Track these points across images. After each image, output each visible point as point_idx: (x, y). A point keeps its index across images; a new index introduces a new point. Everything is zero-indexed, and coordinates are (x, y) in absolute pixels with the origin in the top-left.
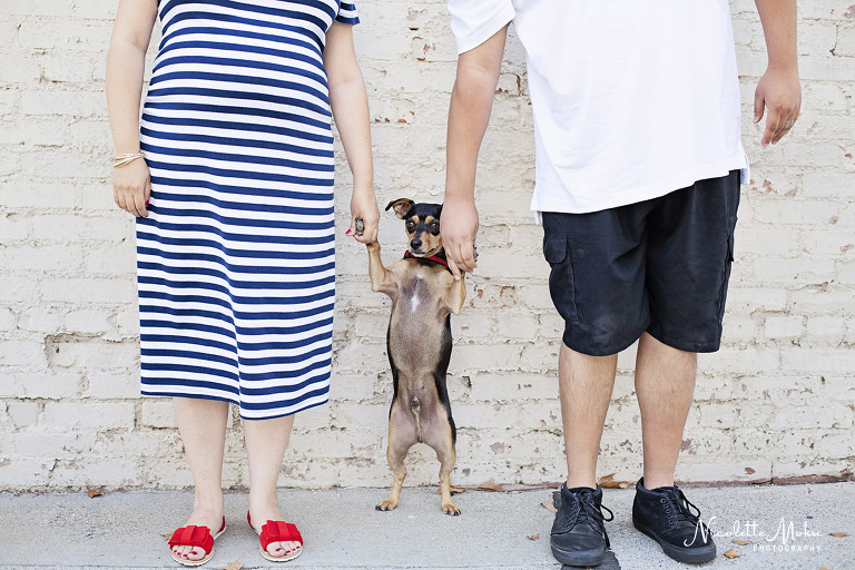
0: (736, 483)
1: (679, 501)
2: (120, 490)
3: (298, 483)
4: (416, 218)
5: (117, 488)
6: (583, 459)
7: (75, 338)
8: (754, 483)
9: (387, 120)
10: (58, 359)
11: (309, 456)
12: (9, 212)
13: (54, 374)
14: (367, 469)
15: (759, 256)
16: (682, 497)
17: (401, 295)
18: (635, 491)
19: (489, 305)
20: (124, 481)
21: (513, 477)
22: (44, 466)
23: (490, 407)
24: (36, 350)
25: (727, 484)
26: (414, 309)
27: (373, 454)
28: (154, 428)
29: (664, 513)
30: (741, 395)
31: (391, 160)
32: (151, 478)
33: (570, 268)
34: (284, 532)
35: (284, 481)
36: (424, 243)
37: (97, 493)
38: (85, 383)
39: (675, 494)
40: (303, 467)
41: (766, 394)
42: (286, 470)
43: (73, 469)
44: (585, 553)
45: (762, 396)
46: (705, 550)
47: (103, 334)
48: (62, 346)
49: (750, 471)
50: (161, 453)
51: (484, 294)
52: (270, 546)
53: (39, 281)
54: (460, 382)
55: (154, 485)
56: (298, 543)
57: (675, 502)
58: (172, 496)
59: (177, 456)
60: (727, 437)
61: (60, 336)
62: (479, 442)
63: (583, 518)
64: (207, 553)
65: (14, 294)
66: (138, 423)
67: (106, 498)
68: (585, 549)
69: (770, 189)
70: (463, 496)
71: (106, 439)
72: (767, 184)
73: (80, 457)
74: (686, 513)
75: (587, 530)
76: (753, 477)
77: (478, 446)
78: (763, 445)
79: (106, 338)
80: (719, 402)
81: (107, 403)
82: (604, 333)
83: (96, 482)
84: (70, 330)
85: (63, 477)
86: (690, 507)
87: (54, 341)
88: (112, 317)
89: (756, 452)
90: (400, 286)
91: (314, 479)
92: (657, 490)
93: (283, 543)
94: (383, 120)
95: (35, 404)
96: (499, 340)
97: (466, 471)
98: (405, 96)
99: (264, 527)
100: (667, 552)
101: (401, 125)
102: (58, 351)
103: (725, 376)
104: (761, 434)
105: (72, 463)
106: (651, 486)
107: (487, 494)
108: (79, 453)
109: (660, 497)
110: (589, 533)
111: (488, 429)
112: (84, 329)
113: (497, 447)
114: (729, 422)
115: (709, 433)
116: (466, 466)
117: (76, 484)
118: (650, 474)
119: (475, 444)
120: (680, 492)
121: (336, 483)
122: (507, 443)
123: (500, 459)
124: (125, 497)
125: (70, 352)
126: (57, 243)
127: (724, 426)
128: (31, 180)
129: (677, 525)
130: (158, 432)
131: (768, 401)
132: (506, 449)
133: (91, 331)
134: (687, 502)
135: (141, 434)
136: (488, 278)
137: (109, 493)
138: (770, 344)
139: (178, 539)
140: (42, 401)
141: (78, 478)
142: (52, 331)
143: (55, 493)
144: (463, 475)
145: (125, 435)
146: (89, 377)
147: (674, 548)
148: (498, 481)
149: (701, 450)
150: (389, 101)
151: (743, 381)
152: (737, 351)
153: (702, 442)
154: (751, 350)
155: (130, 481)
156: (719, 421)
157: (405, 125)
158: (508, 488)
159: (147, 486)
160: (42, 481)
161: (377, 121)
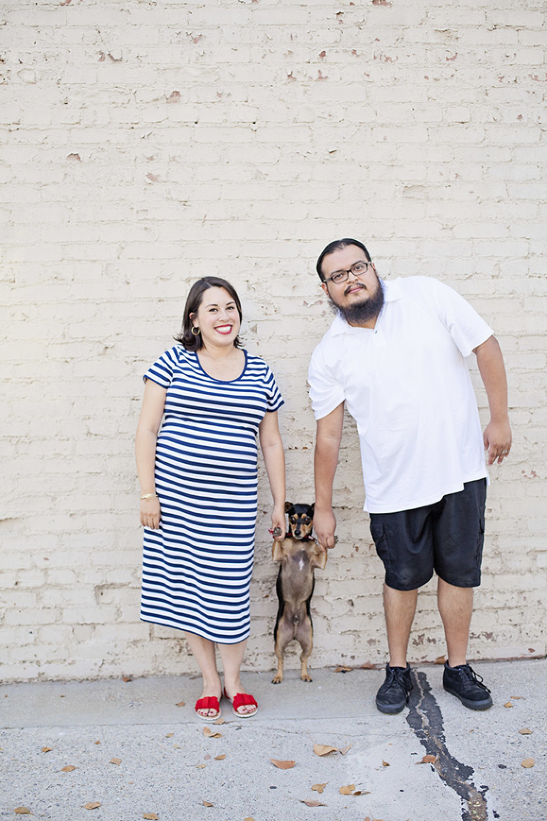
0: (523, 659)
1: (470, 673)
2: (143, 677)
3: (250, 668)
4: (296, 516)
5: (140, 675)
6: (398, 651)
7: (112, 586)
8: (535, 658)
9: (296, 448)
10: (102, 599)
11: (256, 652)
12: (71, 513)
13: (101, 608)
14: (291, 658)
15: (530, 517)
16: (472, 671)
17: (291, 560)
18: (444, 669)
19: (362, 556)
20: (145, 671)
21: (382, 660)
22: (96, 664)
23: (366, 618)
24: (89, 595)
25: (517, 659)
26: (301, 568)
27: (295, 649)
28: (162, 639)
29: (461, 680)
30: (524, 603)
31: (299, 472)
32: (161, 669)
33: (385, 541)
34: (247, 700)
35: (243, 668)
36: (302, 532)
37: (129, 679)
38: (119, 613)
39: (467, 669)
40: (252, 659)
41: (539, 602)
42: (244, 661)
43: (113, 665)
44: (390, 706)
45: (537, 603)
46: (485, 702)
47: (130, 583)
48: (105, 591)
49: (531, 650)
50: (166, 654)
51: (359, 549)
52: (238, 709)
53: (90, 553)
54: (347, 603)
55: (162, 673)
56: (254, 706)
57: (468, 674)
58: (174, 679)
59: (176, 655)
60: (516, 630)
61: (104, 586)
62: (360, 639)
63: (395, 685)
64: (218, 712)
65: (76, 562)
66: (152, 636)
67: (135, 682)
68: (391, 703)
69: (535, 476)
70: (352, 673)
71: (132, 646)
72: (533, 473)
73: (117, 658)
74: (475, 681)
75: (395, 692)
76: (534, 654)
77: (359, 642)
78: (539, 634)
79: (131, 585)
80: (510, 608)
81: (132, 625)
82: (405, 579)
83: (127, 673)
84: (110, 581)
85: (108, 670)
86: (477, 677)
87: (100, 589)
88: (135, 573)
89: (535, 638)
90: (289, 556)
91: (260, 665)
92: (457, 668)
93: (247, 706)
94: (294, 448)
95: (90, 627)
96: (370, 576)
97: (353, 657)
98: (306, 433)
99: (235, 697)
100: (464, 704)
101: (305, 450)
102: (102, 594)
103: (512, 592)
104: (537, 627)
105: (113, 662)
106: (453, 665)
107: (366, 671)
108: (117, 655)
109: (459, 672)
110: (396, 694)
111: (365, 631)
112: (118, 581)
113: (371, 642)
114: (516, 619)
115: (504, 628)
116: (353, 654)
117: (115, 674)
118: (452, 659)
119: (357, 640)
120: (470, 668)
121: (273, 667)
122: (377, 639)
123: (373, 649)
124: (146, 681)
125: (109, 595)
126: (100, 531)
127: (514, 623)
128: (84, 494)
129: (469, 688)
130: (164, 641)
131: (541, 606)
132: (377, 643)
133: (122, 582)
134: (475, 674)
135: (154, 642)
136: (361, 540)
137: (136, 679)
138: (540, 570)
139: (200, 705)
140: (94, 625)
141: (117, 671)
142: (98, 583)
143: (103, 680)
144: (351, 660)
145: (145, 643)
146: (122, 609)
147: (469, 702)
148: (373, 662)
149: (500, 639)
150: (296, 436)
151: (524, 595)
152: (519, 576)
153: (500, 634)
154: (528, 575)
155: (148, 671)
156: (510, 620)
157: (307, 450)
158: (378, 667)
159: (158, 673)
160: (95, 673)
161: (290, 449)
